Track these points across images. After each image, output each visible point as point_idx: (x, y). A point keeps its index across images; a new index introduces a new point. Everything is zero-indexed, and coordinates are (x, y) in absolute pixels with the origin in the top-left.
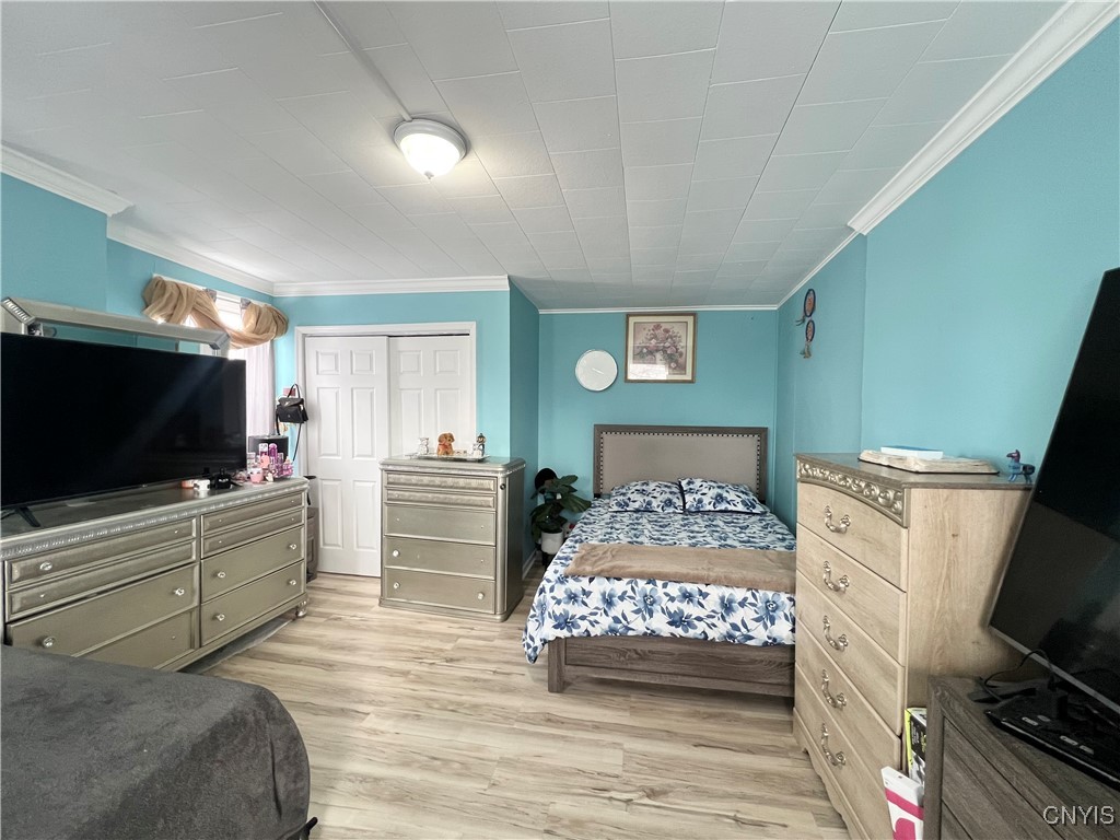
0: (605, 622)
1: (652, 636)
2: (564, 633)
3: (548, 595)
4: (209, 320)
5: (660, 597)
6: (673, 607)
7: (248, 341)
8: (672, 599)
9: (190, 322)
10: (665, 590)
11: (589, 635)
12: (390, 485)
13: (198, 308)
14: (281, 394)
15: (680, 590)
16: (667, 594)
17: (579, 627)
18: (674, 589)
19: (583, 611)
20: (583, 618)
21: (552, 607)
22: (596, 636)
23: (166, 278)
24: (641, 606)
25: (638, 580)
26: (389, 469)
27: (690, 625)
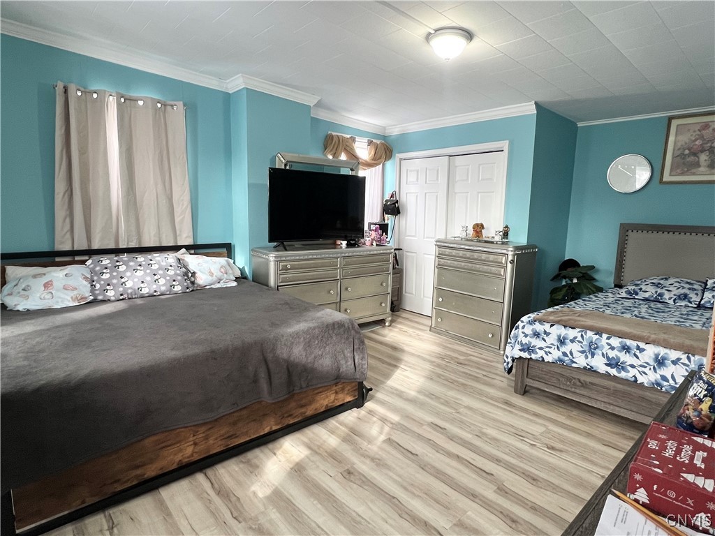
0: (555, 354)
1: (590, 371)
2: (525, 355)
3: (520, 330)
4: (352, 155)
5: (603, 346)
6: (612, 354)
7: (369, 165)
8: (613, 348)
9: (343, 157)
10: (608, 341)
11: (543, 360)
12: (440, 256)
13: (347, 148)
14: (387, 197)
15: (620, 343)
16: (609, 344)
17: (537, 353)
18: (616, 342)
19: (542, 344)
20: (541, 349)
21: (521, 338)
22: (548, 362)
23: (334, 134)
24: (586, 349)
25: (588, 331)
26: (441, 245)
27: (624, 369)
